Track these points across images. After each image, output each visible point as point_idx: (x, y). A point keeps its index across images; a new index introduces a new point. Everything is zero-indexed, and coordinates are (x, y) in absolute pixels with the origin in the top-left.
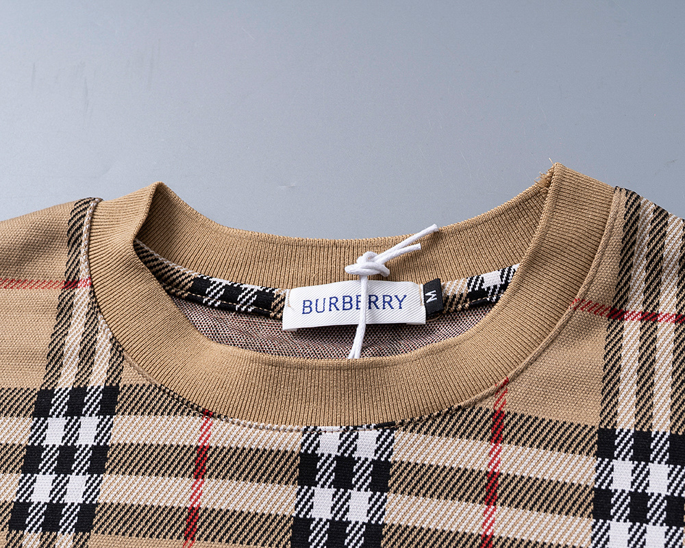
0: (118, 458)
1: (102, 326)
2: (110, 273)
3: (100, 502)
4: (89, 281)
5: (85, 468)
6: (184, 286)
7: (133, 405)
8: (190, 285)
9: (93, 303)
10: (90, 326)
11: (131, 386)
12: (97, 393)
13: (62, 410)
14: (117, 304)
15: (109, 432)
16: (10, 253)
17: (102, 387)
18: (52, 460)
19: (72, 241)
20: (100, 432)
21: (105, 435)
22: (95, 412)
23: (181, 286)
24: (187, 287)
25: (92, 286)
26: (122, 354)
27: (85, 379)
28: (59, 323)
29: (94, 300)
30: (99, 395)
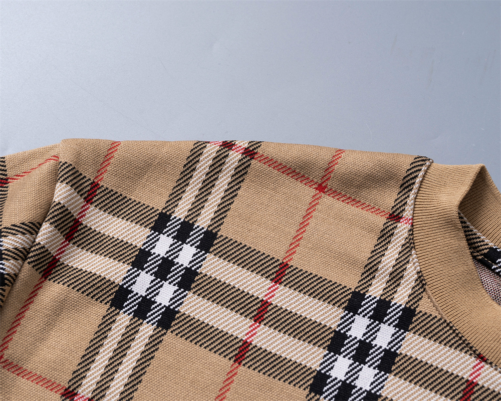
0: (403, 366)
1: (413, 259)
2: (430, 222)
3: (383, 395)
4: (411, 221)
5: (376, 364)
6: (481, 250)
7: (424, 329)
8: (486, 251)
9: (410, 239)
10: (403, 255)
11: (426, 314)
12: (399, 309)
13: (368, 313)
14: (429, 247)
15: (401, 343)
16: (355, 177)
17: (403, 306)
18: (352, 348)
19: (405, 186)
20: (394, 340)
21: (397, 344)
22: (394, 324)
23: (478, 249)
24: (483, 252)
25: (412, 226)
26: (425, 287)
27: (391, 295)
28: (378, 244)
29: (412, 237)
30: (399, 312)
